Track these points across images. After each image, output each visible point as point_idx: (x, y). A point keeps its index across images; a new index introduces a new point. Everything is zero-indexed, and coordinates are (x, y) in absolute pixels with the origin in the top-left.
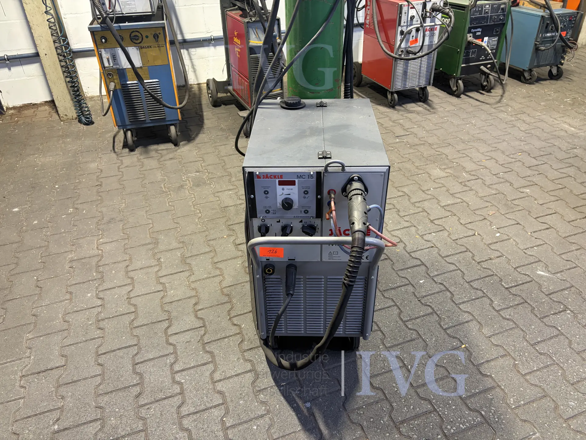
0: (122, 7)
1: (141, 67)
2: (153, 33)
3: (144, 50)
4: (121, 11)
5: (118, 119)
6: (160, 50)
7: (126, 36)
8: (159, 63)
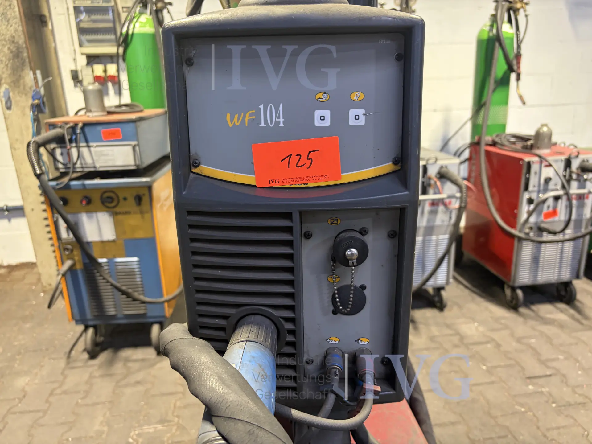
0: (95, 158)
1: (114, 241)
2: (135, 194)
3: (120, 217)
4: (94, 163)
5: (76, 311)
6: (143, 217)
7: (96, 198)
8: (140, 234)
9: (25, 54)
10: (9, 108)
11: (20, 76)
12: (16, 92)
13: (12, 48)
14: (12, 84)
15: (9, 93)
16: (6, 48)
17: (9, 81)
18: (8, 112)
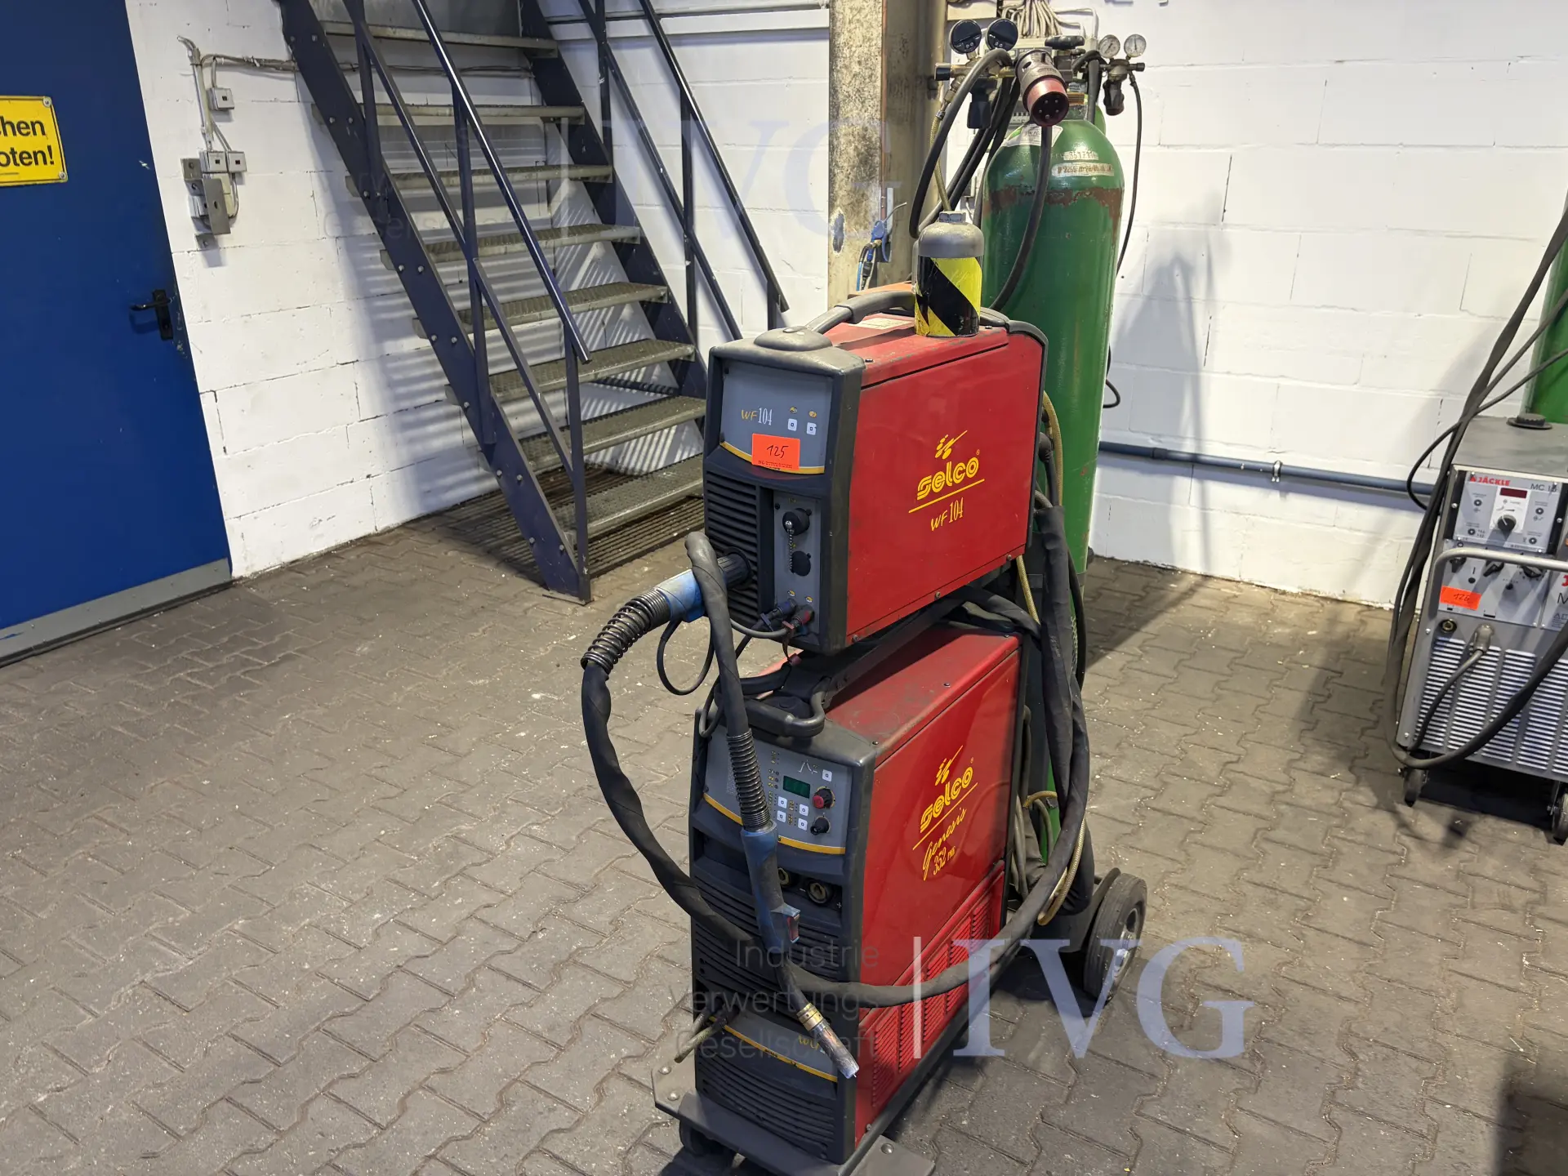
9: (877, 159)
10: (837, 248)
11: (863, 195)
12: (853, 223)
13: (860, 147)
14: (849, 208)
15: (843, 221)
16: (853, 147)
17: (846, 202)
18: (835, 253)
